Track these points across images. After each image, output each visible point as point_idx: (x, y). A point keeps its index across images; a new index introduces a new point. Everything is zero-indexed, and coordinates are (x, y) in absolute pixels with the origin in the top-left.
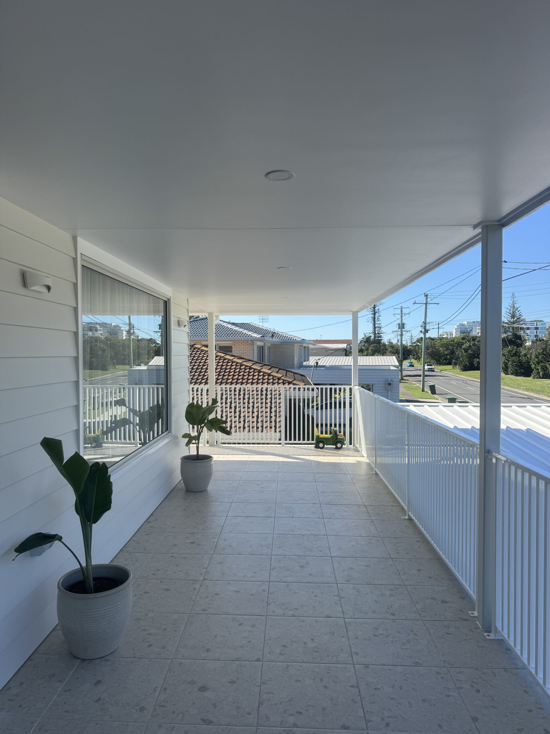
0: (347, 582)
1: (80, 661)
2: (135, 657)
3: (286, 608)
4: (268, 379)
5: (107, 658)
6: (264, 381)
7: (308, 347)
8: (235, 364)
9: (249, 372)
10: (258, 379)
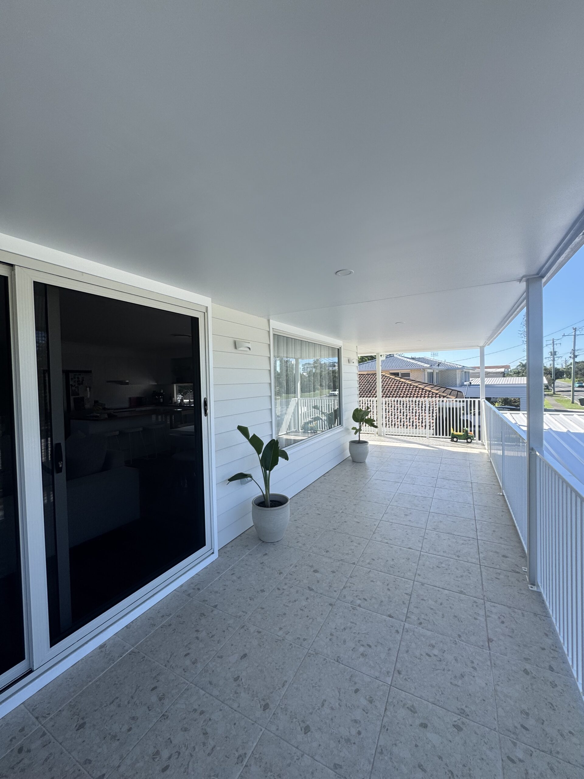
0: (434, 530)
1: (261, 542)
2: (288, 546)
3: (384, 538)
4: (429, 394)
5: (274, 543)
6: (426, 396)
7: (469, 372)
8: (406, 384)
9: (416, 390)
10: (422, 394)
